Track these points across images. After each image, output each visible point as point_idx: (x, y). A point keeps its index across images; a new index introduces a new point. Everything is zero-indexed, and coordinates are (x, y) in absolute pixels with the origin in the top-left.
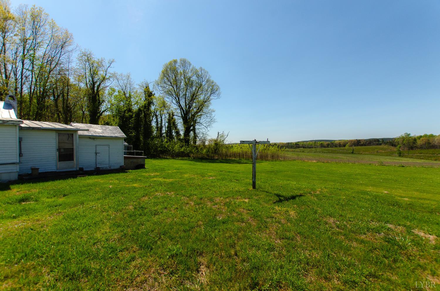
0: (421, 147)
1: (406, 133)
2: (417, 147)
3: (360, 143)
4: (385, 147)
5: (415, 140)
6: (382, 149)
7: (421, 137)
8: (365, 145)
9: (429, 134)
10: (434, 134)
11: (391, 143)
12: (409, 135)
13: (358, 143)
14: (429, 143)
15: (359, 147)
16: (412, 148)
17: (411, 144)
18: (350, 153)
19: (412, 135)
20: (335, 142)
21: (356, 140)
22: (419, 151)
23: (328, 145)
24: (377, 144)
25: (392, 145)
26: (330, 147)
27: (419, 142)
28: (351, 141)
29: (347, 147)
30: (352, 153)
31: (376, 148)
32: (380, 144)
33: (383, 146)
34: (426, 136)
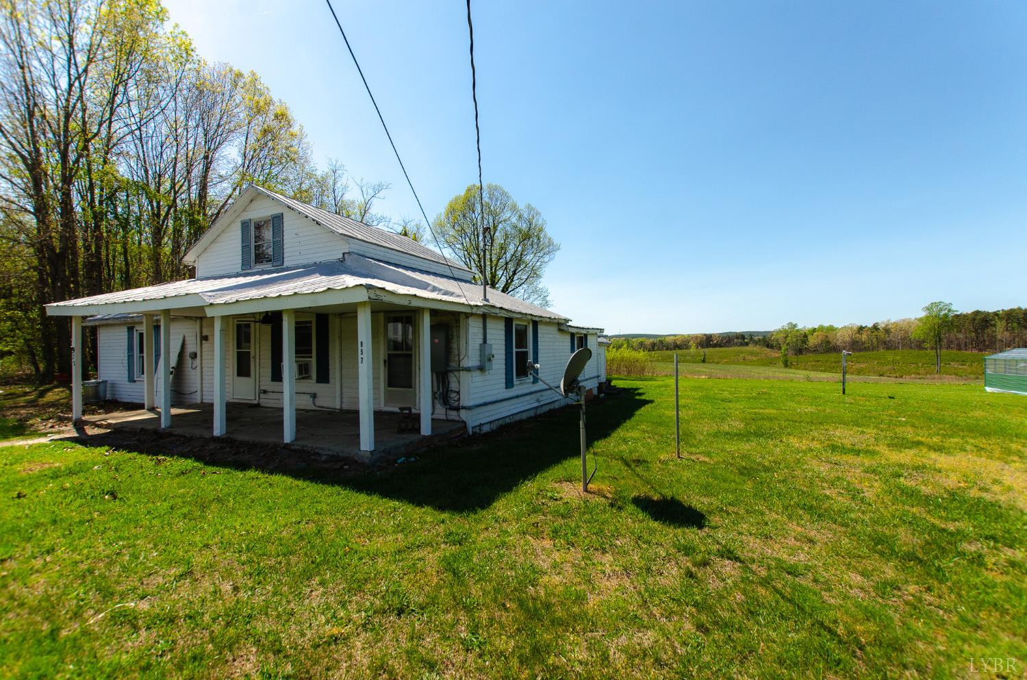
0: (815, 350)
1: (791, 323)
2: (808, 350)
3: (712, 341)
4: (755, 349)
5: (805, 336)
6: (752, 353)
7: (814, 330)
8: (721, 346)
9: (826, 324)
10: (835, 326)
11: (766, 341)
12: (795, 326)
13: (707, 341)
14: (828, 342)
15: (711, 350)
16: (800, 351)
17: (799, 343)
18: (698, 362)
19: (800, 327)
20: (667, 339)
21: (705, 335)
22: (811, 357)
23: (653, 347)
24: (742, 345)
25: (768, 346)
26: (658, 350)
27: (812, 341)
28: (696, 337)
29: (693, 350)
30: (704, 361)
31: (742, 353)
32: (747, 344)
33: (751, 348)
34: (821, 328)
